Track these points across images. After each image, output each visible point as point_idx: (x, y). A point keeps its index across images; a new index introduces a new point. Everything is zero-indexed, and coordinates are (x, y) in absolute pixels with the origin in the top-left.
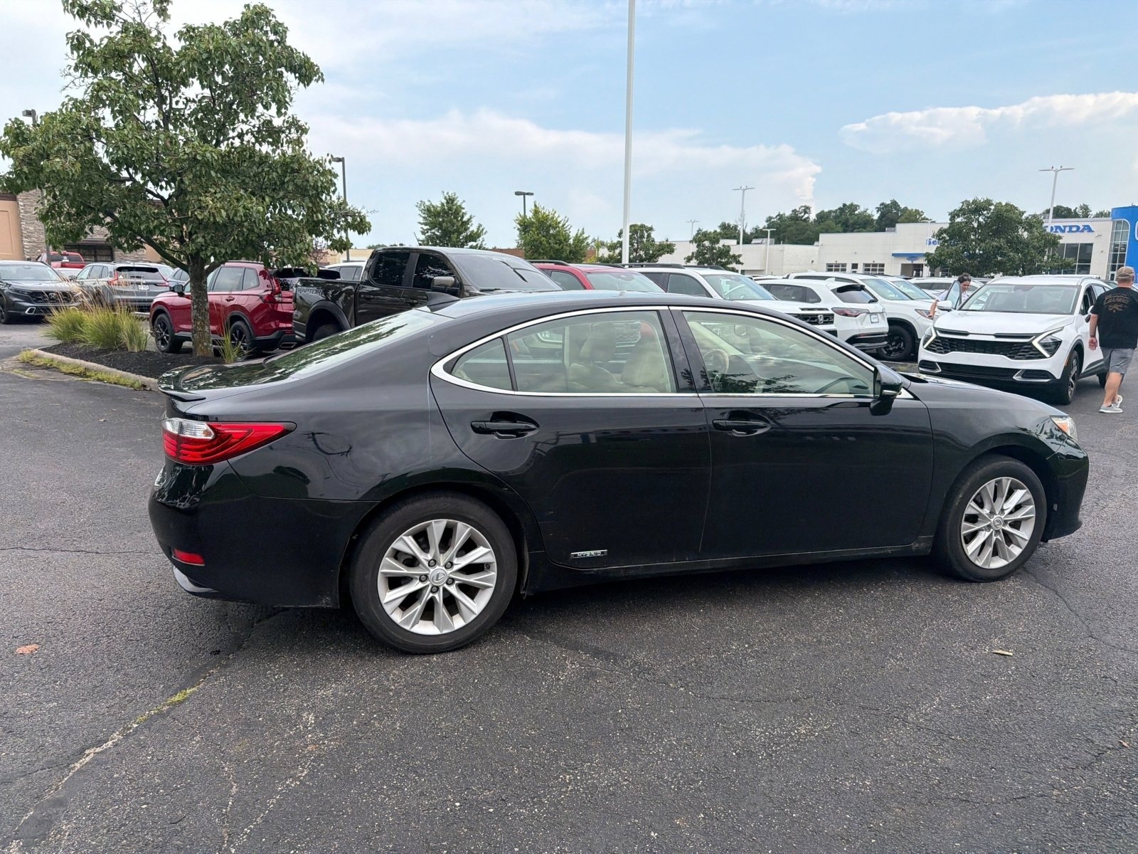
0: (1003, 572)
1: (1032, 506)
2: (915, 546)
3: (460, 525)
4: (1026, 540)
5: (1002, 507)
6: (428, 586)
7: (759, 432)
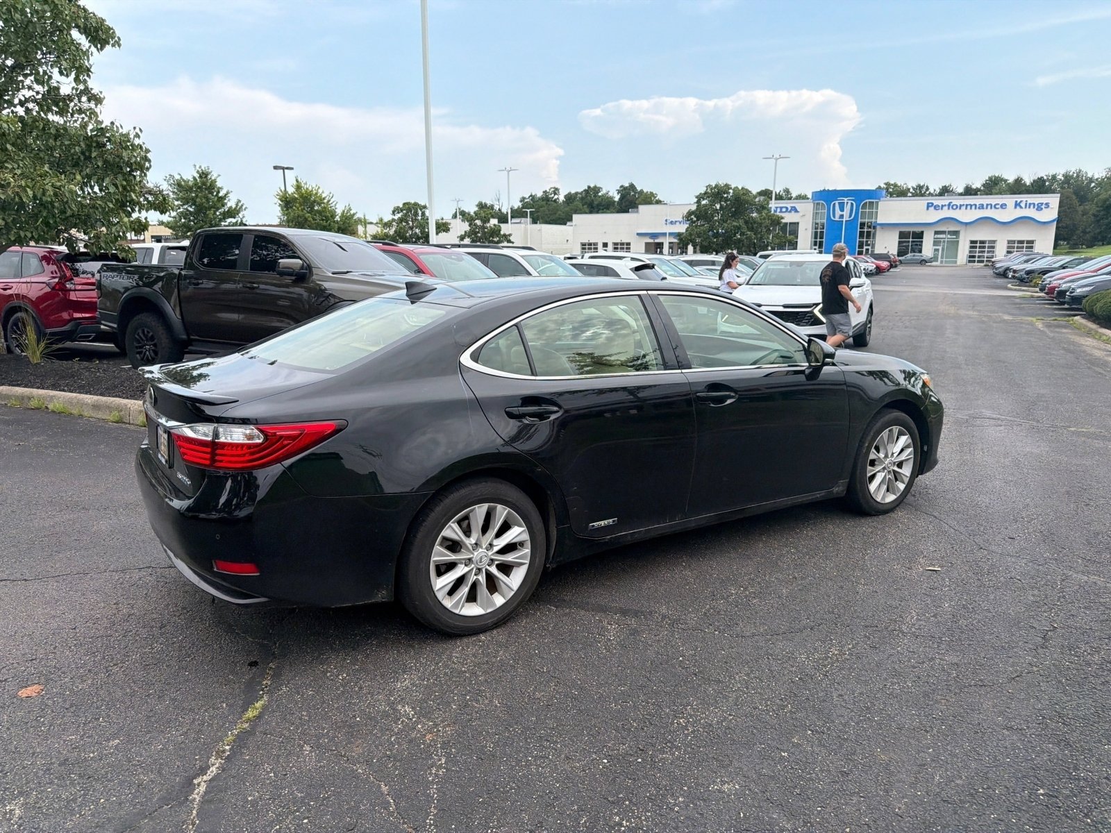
0: (893, 505)
1: (911, 449)
2: (836, 489)
3: (499, 507)
4: (907, 477)
5: (893, 451)
6: (473, 569)
7: (729, 401)
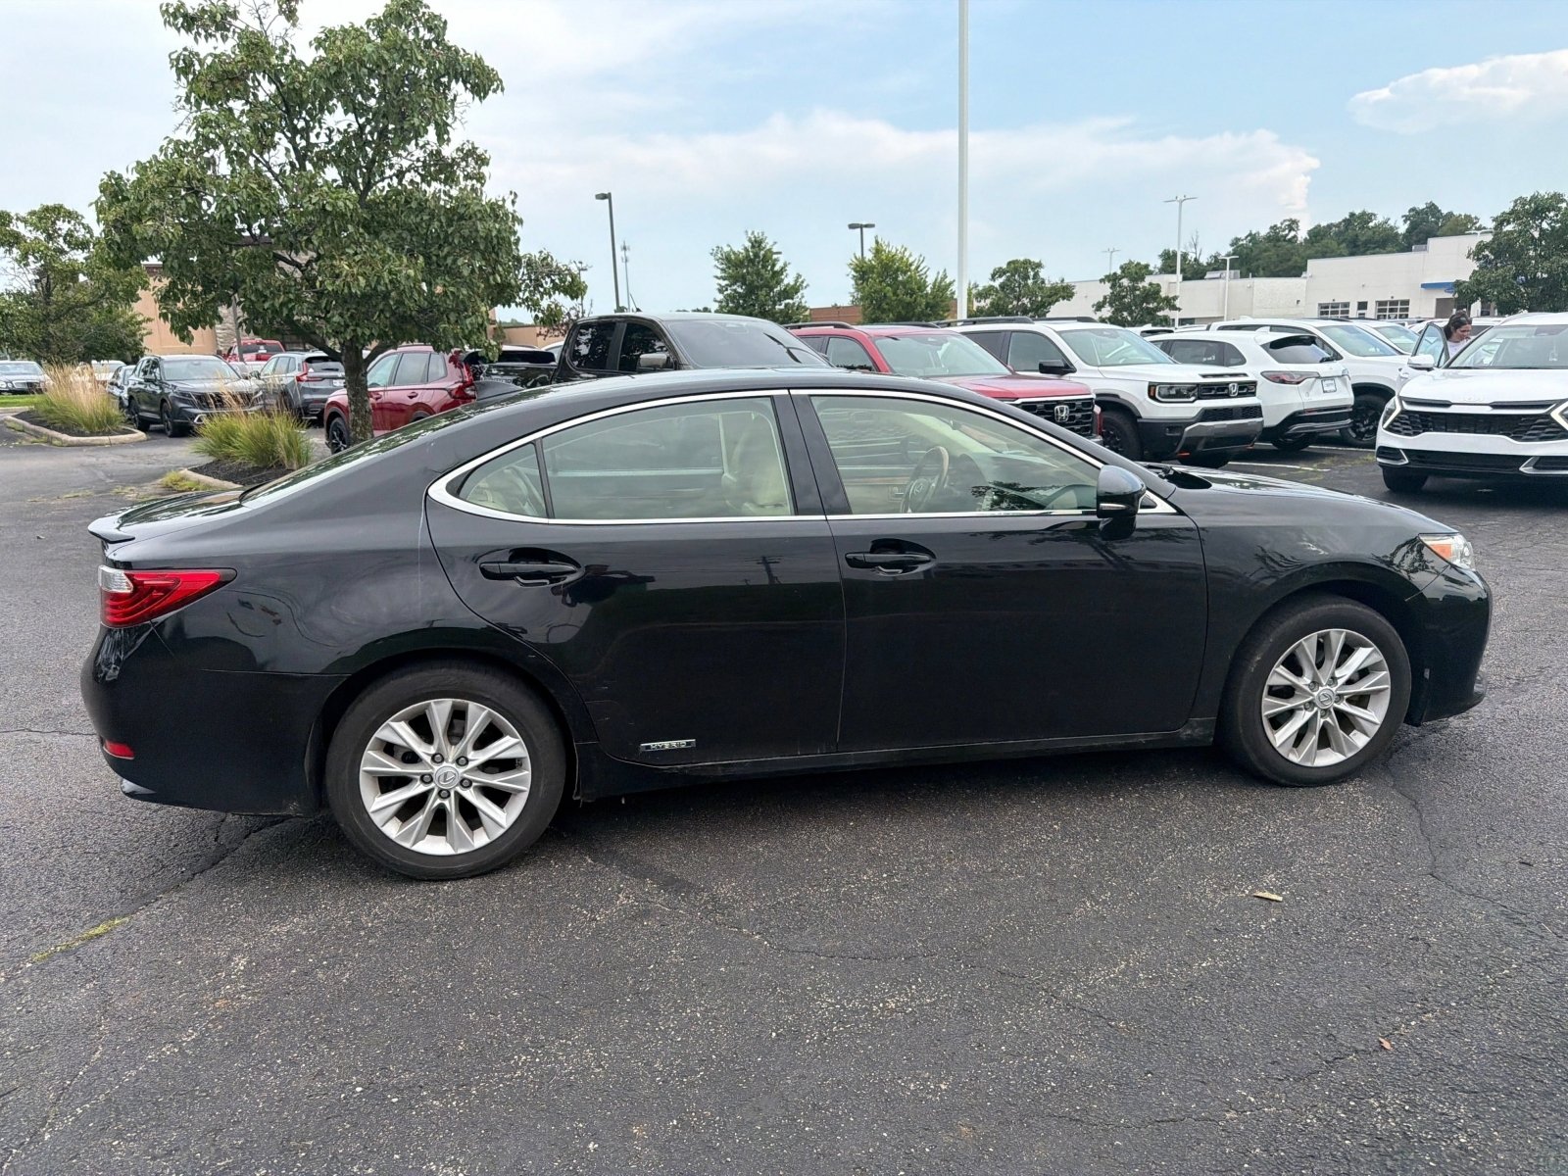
1: (1384, 673)
2: (1185, 733)
3: (473, 706)
4: (1375, 724)
5: (1333, 673)
6: (432, 790)
7: (920, 569)
